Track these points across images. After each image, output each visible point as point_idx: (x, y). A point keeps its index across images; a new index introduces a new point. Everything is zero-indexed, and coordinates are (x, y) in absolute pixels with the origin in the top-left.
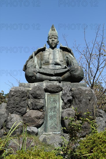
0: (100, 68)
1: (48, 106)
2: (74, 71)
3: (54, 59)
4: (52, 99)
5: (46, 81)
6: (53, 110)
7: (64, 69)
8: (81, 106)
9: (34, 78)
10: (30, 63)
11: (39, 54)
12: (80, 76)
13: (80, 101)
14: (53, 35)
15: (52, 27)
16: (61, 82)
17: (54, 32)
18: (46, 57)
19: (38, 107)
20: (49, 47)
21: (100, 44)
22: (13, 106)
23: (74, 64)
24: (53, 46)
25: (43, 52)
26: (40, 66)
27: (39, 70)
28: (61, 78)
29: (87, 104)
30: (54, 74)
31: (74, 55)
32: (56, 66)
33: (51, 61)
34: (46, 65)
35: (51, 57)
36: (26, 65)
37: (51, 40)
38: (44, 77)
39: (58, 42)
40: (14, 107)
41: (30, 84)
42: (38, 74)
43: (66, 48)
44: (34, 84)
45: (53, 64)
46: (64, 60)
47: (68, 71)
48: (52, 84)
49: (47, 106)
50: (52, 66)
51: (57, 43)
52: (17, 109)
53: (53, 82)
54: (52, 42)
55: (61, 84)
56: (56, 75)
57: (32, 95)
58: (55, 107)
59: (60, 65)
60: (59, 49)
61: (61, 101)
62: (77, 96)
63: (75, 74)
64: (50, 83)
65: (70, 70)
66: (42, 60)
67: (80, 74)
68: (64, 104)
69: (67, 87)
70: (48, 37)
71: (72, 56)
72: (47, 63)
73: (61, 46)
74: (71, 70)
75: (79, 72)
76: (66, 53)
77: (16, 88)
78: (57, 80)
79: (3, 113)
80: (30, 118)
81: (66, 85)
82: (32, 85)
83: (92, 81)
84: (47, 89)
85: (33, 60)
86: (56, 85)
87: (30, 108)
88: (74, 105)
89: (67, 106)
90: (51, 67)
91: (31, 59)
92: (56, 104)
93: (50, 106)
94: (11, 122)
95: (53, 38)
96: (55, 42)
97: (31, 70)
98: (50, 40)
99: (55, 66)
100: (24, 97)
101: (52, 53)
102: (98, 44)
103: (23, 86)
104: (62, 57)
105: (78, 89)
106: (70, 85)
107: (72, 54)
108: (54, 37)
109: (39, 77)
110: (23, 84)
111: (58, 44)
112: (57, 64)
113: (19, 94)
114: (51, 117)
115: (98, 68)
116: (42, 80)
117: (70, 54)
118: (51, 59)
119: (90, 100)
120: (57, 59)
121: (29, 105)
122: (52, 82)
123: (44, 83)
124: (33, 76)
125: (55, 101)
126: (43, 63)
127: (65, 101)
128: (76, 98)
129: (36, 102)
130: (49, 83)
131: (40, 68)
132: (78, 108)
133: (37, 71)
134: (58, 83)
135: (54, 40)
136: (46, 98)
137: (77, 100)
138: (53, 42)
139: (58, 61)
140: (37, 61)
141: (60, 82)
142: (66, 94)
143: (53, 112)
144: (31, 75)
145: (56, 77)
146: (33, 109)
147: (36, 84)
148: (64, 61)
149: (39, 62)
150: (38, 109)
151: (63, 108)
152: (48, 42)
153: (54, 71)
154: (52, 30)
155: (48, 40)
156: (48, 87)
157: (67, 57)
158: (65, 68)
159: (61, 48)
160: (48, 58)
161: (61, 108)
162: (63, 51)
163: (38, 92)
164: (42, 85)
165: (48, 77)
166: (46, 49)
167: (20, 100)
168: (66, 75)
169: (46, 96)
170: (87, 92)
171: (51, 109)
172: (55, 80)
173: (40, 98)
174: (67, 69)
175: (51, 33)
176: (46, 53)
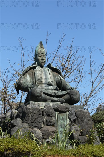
1: (59, 123)
2: (74, 95)
3: (46, 79)
4: (61, 118)
6: (62, 127)
8: (83, 125)
9: (40, 98)
13: (82, 121)
14: (43, 54)
15: (41, 44)
18: (38, 76)
19: (52, 124)
22: (32, 121)
24: (43, 65)
25: (34, 70)
28: (64, 100)
29: (87, 124)
30: (55, 95)
32: (49, 86)
33: (44, 81)
35: (43, 76)
38: (48, 97)
40: (32, 123)
41: (39, 103)
43: (57, 69)
44: (43, 103)
49: (57, 123)
50: (45, 86)
52: (35, 124)
54: (41, 60)
57: (46, 113)
58: (64, 125)
59: (53, 86)
61: (68, 120)
62: (80, 116)
63: (75, 97)
68: (71, 122)
73: (52, 66)
76: (56, 73)
79: (27, 126)
80: (48, 132)
82: (41, 104)
84: (57, 109)
87: (45, 124)
88: (77, 124)
89: (73, 124)
90: (44, 86)
92: (64, 122)
93: (60, 123)
94: (36, 134)
97: (38, 90)
99: (47, 86)
100: (40, 114)
101: (43, 72)
104: (53, 78)
105: (80, 111)
113: (36, 112)
114: (61, 132)
118: (43, 79)
119: (89, 121)
120: (49, 79)
121: (44, 122)
125: (63, 119)
127: (72, 120)
128: (79, 118)
129: (50, 119)
132: (81, 126)
136: (56, 116)
137: (80, 120)
138: (43, 60)
142: (73, 114)
143: (62, 128)
146: (47, 125)
148: (55, 82)
149: (31, 80)
150: (51, 125)
151: (69, 125)
152: (36, 59)
154: (41, 48)
156: (59, 107)
160: (41, 78)
161: (68, 125)
162: (53, 71)
163: (51, 111)
166: (37, 68)
167: (37, 117)
169: (56, 114)
170: (87, 114)
171: (61, 126)
173: (52, 116)
174: (66, 92)
175: (40, 51)
176: (37, 71)
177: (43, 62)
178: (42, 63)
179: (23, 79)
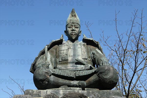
0: (138, 69)
2: (103, 73)
3: (74, 55)
5: (63, 86)
7: (88, 70)
9: (47, 83)
10: (40, 61)
11: (54, 49)
12: (113, 81)
14: (73, 23)
15: (72, 12)
16: (86, 89)
17: (75, 19)
18: (63, 53)
20: (68, 38)
21: (137, 36)
23: (104, 62)
24: (74, 38)
25: (60, 45)
26: (55, 66)
27: (53, 72)
28: (85, 83)
30: (75, 77)
31: (103, 51)
32: (77, 65)
33: (70, 59)
34: (64, 64)
36: (35, 63)
37: (71, 29)
38: (61, 81)
39: (80, 32)
41: (40, 91)
42: (52, 76)
44: (47, 91)
45: (73, 63)
46: (89, 57)
47: (95, 72)
48: (72, 92)
50: (72, 66)
51: (78, 34)
53: (74, 88)
54: (71, 32)
55: (85, 92)
56: (78, 78)
59: (84, 64)
60: (82, 41)
63: (105, 77)
64: (70, 90)
65: (98, 72)
66: (57, 56)
67: (112, 77)
69: (95, 96)
70: (66, 26)
71: (100, 52)
72: (65, 61)
73: (85, 37)
74: (100, 72)
75: (110, 75)
76: (92, 47)
77: (20, 97)
78: (79, 86)
81: (93, 93)
82: (44, 92)
83: (127, 88)
85: (45, 57)
86: (78, 94)
90: (70, 66)
91: (42, 56)
95: (73, 27)
96: (75, 32)
97: (42, 71)
98: (69, 30)
99: (75, 65)
101: (71, 47)
102: (135, 36)
103: (30, 94)
104: (86, 53)
106: (99, 93)
107: (99, 49)
108: (75, 26)
109: (53, 81)
110: (30, 91)
111: (80, 35)
112: (79, 63)
115: (135, 70)
116: (57, 86)
117: (97, 50)
118: (70, 56)
120: (79, 55)
122: (72, 88)
123: (60, 90)
124: (44, 80)
126: (60, 62)
130: (68, 89)
131: (55, 68)
133: (50, 72)
134: (80, 90)
135: (75, 29)
138: (73, 32)
139: (80, 58)
140: (50, 58)
141: (83, 89)
144: (42, 78)
145: (78, 81)
147: (49, 91)
148: (89, 59)
149: (53, 59)
152: (66, 32)
153: (74, 72)
154: (73, 16)
155: (66, 29)
156: (67, 96)
157: (93, 54)
158: (91, 68)
159: (84, 40)
160: (67, 54)
162: (87, 44)
164: (58, 93)
165: (67, 82)
166: (64, 42)
168: (92, 78)
172: (76, 86)
174: (93, 71)
175: (70, 20)
176: (63, 47)
177: (74, 34)
178: (72, 36)
179: (40, 59)
